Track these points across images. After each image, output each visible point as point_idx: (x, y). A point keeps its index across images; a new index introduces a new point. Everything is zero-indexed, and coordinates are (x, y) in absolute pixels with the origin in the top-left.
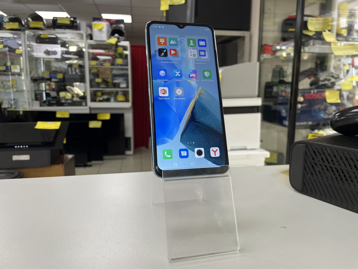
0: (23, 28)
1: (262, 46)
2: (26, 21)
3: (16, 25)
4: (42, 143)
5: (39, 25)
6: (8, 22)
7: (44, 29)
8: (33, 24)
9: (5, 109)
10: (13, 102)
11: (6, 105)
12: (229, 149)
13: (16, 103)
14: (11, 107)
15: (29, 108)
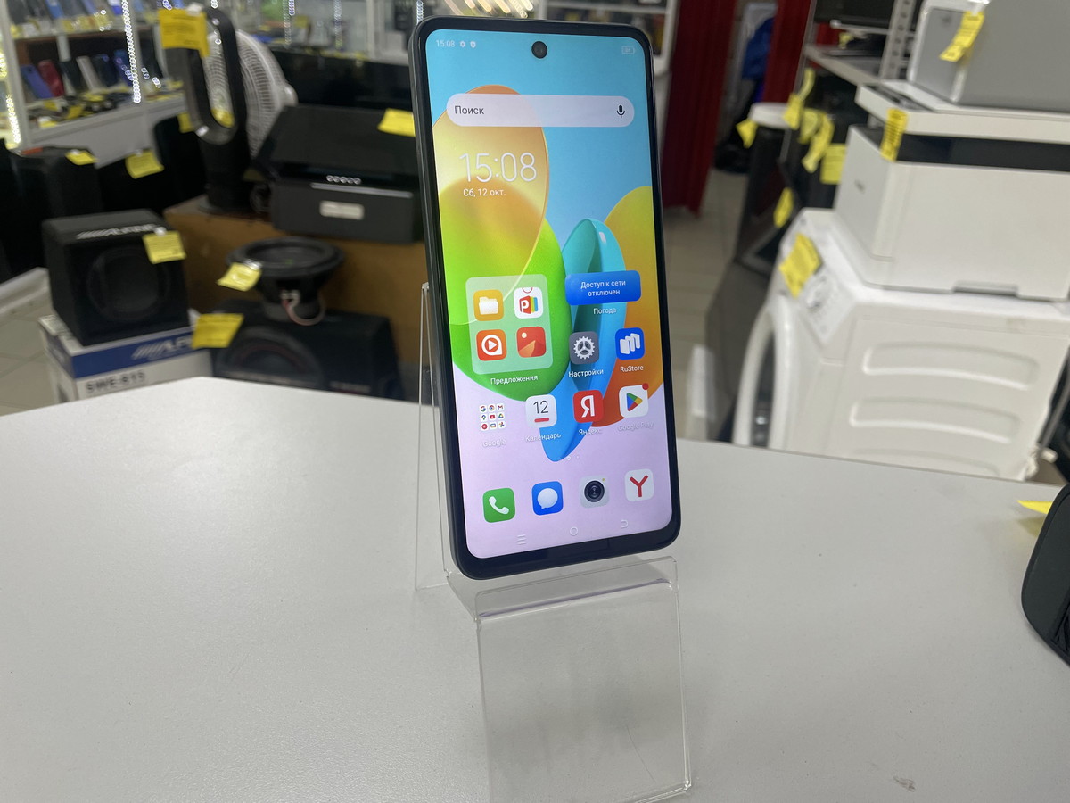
9: (316, 49)
10: (336, 30)
11: (319, 39)
12: (949, 286)
13: (344, 32)
14: (331, 46)
15: (377, 53)
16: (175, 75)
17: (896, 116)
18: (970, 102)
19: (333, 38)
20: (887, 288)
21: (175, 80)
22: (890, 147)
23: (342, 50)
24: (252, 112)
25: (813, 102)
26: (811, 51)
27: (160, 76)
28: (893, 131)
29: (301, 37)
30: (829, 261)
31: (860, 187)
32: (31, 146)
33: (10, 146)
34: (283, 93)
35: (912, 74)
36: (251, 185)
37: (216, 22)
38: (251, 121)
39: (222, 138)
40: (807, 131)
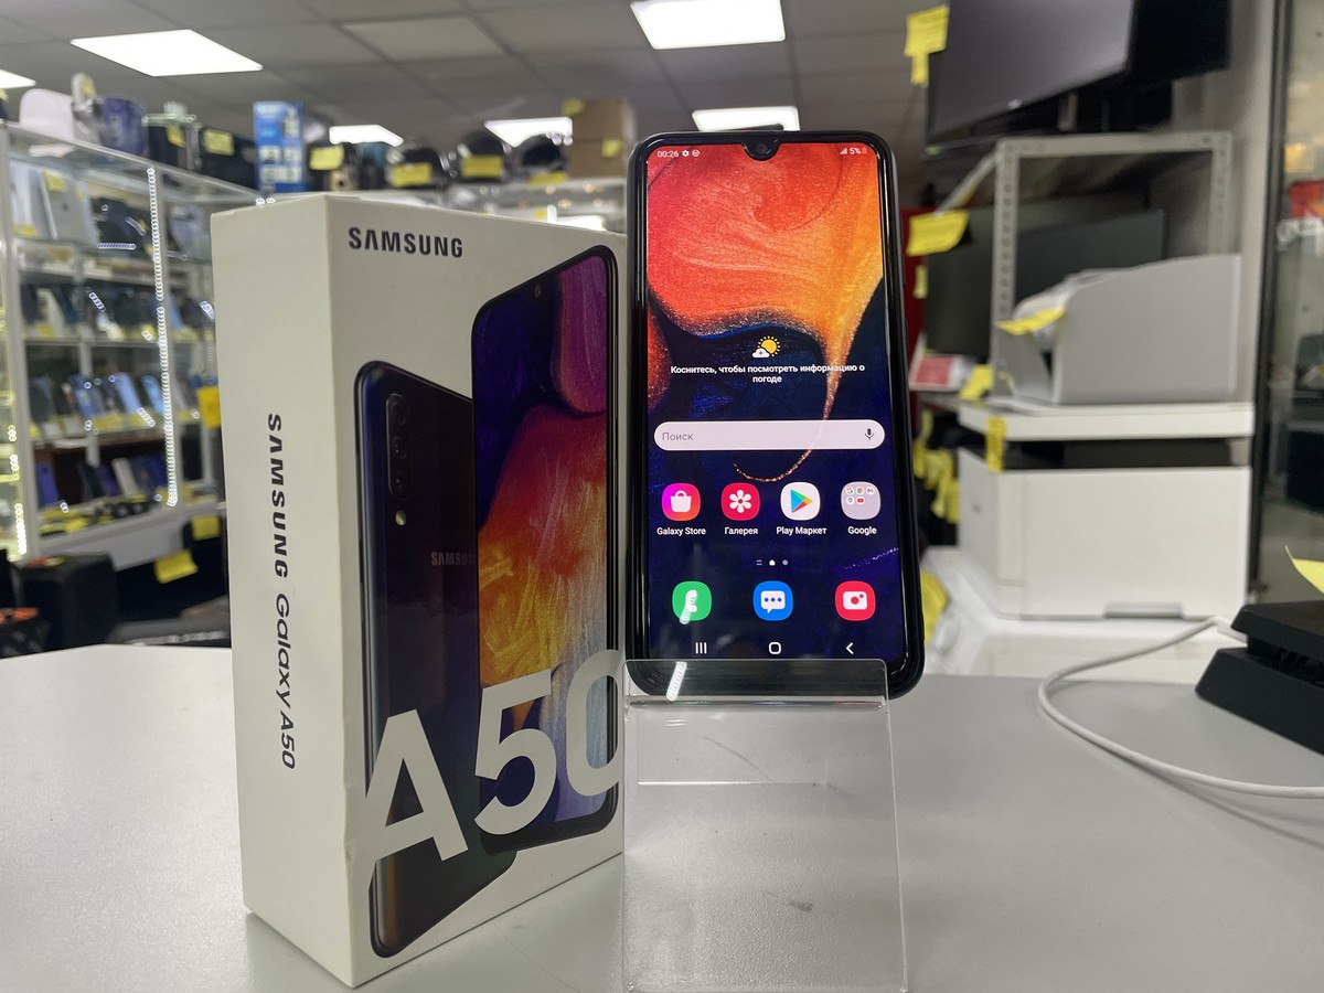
0: (443, 181)
2: (452, 156)
3: (421, 174)
5: (492, 166)
6: (401, 164)
7: (504, 177)
8: (473, 166)
12: (1099, 611)
17: (995, 424)
18: (1070, 401)
20: (1026, 618)
22: (995, 457)
25: (934, 444)
28: (996, 440)
30: (957, 596)
31: (977, 509)
32: (37, 555)
33: (12, 558)
40: (933, 475)
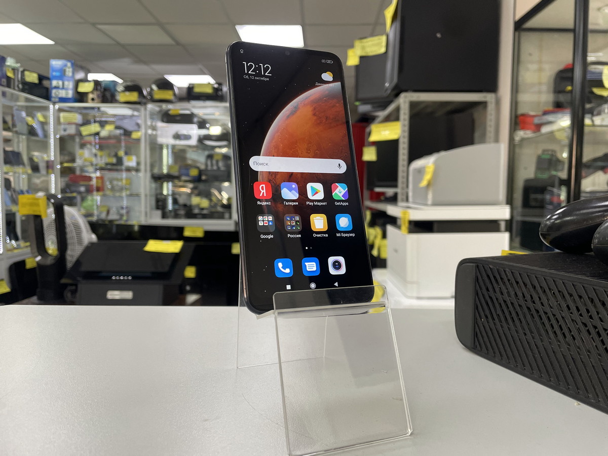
0: (144, 100)
1: (516, 117)
2: (149, 90)
3: (134, 96)
4: (153, 273)
5: (168, 95)
6: (123, 91)
7: (174, 100)
8: (159, 94)
9: (111, 221)
10: (124, 212)
11: (113, 216)
12: (449, 295)
13: (128, 213)
14: (121, 219)
15: (146, 221)
16: (25, 239)
17: (405, 213)
18: (436, 204)
19: (122, 216)
21: (26, 242)
22: (405, 227)
23: (127, 221)
24: (70, 247)
26: (368, 203)
27: (17, 239)
28: (405, 221)
29: (103, 216)
31: (396, 251)
34: (89, 237)
35: (410, 199)
36: (65, 286)
37: (52, 201)
38: (69, 252)
39: (49, 261)
